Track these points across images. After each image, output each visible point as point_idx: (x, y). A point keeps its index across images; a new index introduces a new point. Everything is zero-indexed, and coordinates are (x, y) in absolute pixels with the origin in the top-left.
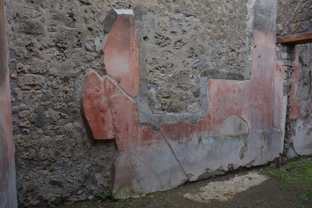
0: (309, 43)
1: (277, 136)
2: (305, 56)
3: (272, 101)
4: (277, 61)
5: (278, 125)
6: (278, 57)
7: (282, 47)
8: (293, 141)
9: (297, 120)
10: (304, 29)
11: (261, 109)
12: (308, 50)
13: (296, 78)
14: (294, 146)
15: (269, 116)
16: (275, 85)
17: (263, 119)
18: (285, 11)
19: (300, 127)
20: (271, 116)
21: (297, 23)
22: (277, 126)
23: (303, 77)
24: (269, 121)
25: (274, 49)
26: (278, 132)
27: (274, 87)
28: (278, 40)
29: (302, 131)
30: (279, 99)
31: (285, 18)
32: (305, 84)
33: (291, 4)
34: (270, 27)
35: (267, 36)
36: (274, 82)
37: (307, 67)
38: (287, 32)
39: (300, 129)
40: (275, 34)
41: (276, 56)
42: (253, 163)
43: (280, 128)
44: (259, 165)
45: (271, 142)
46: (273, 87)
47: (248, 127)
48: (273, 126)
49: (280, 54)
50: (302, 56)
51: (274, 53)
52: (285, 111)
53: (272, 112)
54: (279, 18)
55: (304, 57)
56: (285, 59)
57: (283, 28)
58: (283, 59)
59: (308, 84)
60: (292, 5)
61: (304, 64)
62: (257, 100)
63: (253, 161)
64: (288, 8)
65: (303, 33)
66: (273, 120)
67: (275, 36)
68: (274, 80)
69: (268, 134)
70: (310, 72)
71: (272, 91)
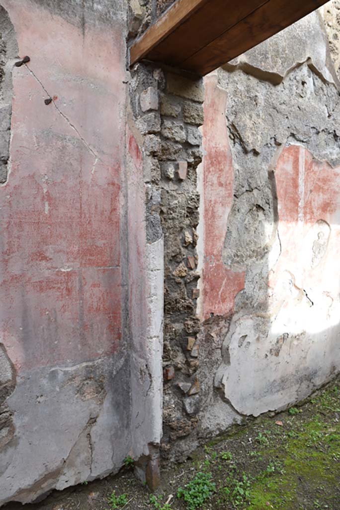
2: (249, 123)
3: (123, 260)
4: (132, 123)
5: (141, 346)
6: (133, 111)
8: (224, 381)
9: (235, 317)
11: (69, 290)
12: (259, 108)
14: (227, 396)
15: (114, 313)
17: (84, 326)
19: (245, 337)
20: (122, 313)
22: (138, 347)
23: (246, 187)
24: (114, 328)
27: (126, 213)
28: (132, 51)
29: (252, 348)
30: (139, 253)
32: (258, 207)
35: (84, 34)
36: (126, 196)
37: (259, 158)
41: (129, 108)
42: (50, 481)
44: (82, 481)
46: (121, 212)
47: (9, 359)
49: (137, 98)
50: (242, 124)
53: (127, 300)
55: (245, 125)
58: (144, 113)
59: (266, 207)
61: (250, 148)
62: (45, 258)
63: (55, 474)
67: (125, 39)
68: (126, 188)
69: (115, 373)
70: (271, 174)
71: (118, 226)
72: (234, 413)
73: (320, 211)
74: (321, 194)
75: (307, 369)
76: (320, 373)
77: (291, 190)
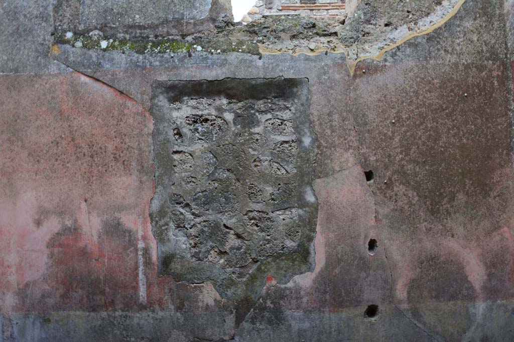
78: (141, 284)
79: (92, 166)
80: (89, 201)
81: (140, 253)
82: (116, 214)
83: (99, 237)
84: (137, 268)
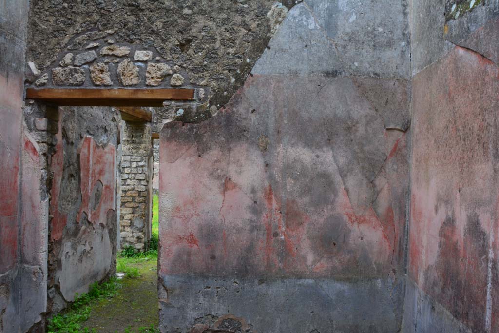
0: (77, 107)
1: (34, 280)
2: (70, 126)
3: (18, 211)
4: (27, 133)
5: (34, 258)
6: (28, 126)
7: (36, 107)
8: (60, 281)
9: (63, 241)
10: (78, 80)
12: (75, 117)
13: (58, 166)
14: (61, 290)
15: (14, 243)
16: (24, 179)
18: (45, 42)
19: (68, 252)
20: (17, 242)
21: (66, 68)
22: (31, 260)
23: (68, 165)
24: (13, 252)
25: (22, 110)
26: (34, 273)
27: (21, 184)
28: (28, 91)
29: (71, 259)
30: (33, 206)
31: (43, 54)
32: (72, 176)
33: (54, 31)
34: (14, 65)
35: (8, 81)
36: (22, 174)
37: (73, 147)
38: (47, 79)
39: (68, 256)
40: (24, 79)
41: (24, 123)
43: (38, 264)
45: (21, 295)
46: (18, 183)
48: (23, 261)
49: (32, 119)
50: (67, 127)
51: (21, 116)
52: (45, 230)
53: (20, 234)
54: (32, 51)
55: (69, 128)
56: (44, 131)
57: (40, 71)
58: (39, 130)
59: (75, 175)
60: (56, 33)
61: (70, 141)
64: (48, 38)
65: (77, 88)
66: (21, 251)
67: (23, 83)
68: (22, 169)
69: (14, 279)
70: (78, 156)
71: (17, 192)
72: (63, 301)
73: (98, 175)
74: (99, 165)
75: (94, 271)
76: (100, 273)
77: (86, 164)
78: (487, 307)
79: (464, 151)
80: (462, 192)
81: (490, 265)
82: (477, 211)
83: (465, 234)
84: (486, 284)
